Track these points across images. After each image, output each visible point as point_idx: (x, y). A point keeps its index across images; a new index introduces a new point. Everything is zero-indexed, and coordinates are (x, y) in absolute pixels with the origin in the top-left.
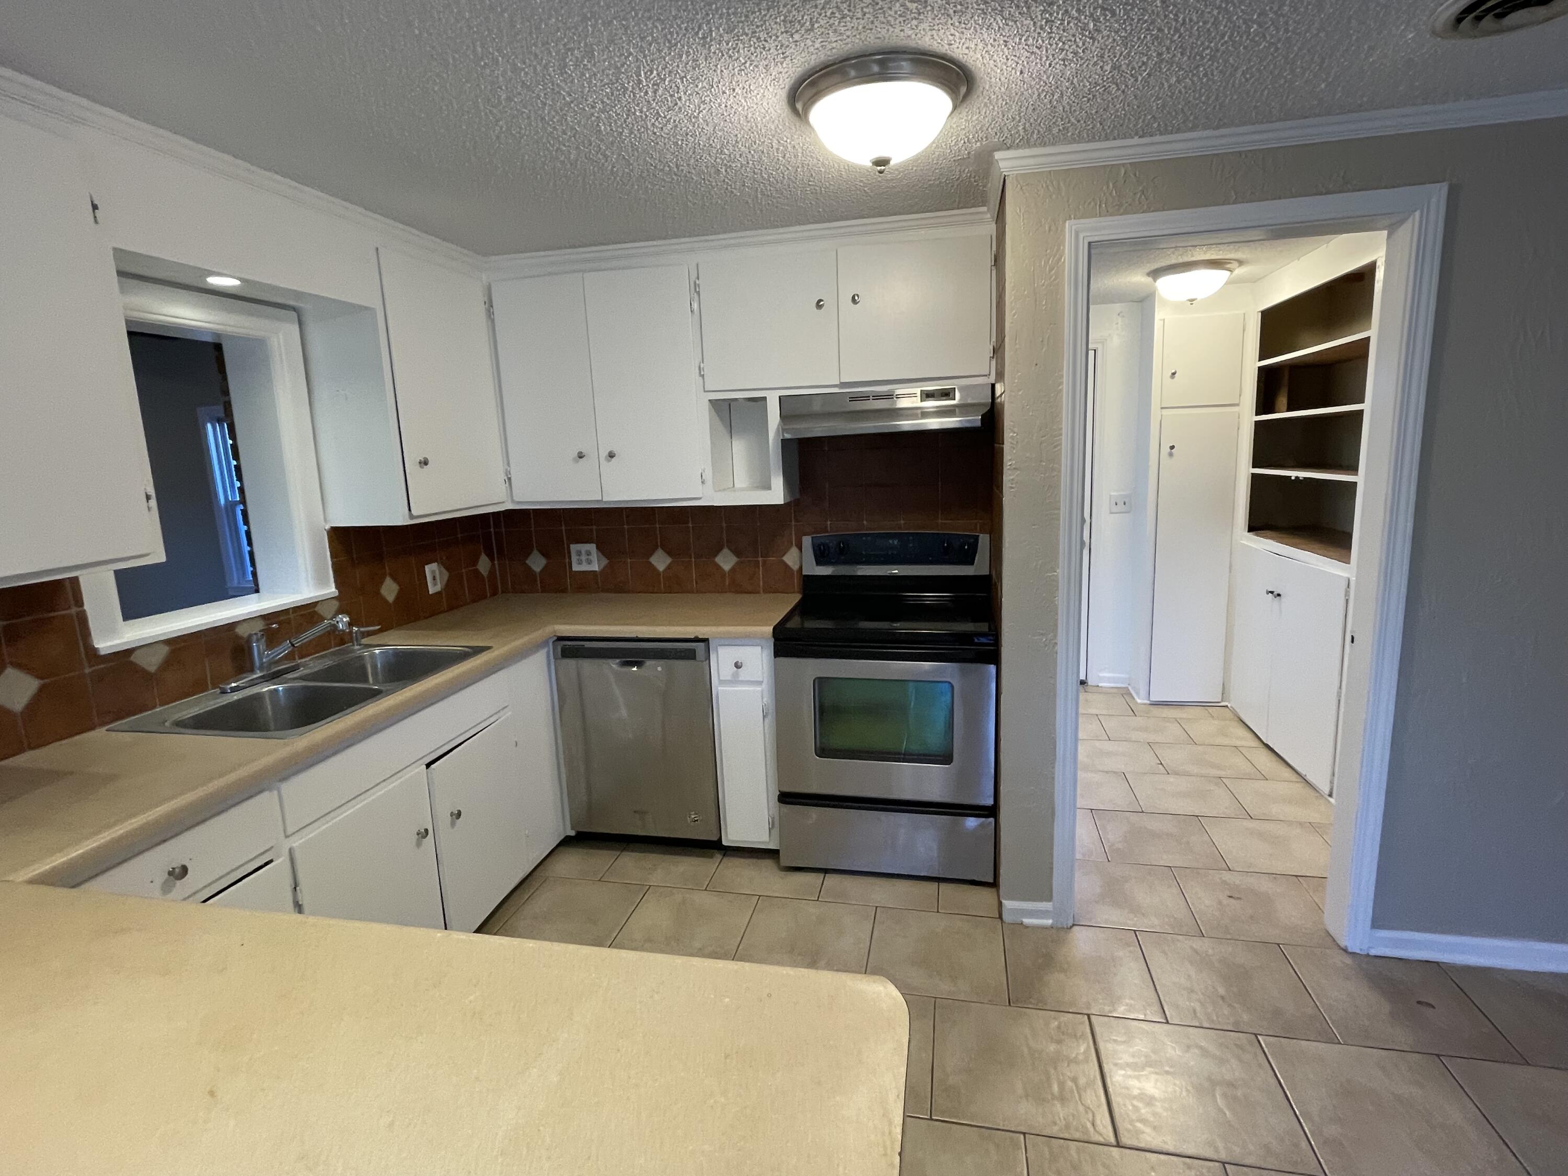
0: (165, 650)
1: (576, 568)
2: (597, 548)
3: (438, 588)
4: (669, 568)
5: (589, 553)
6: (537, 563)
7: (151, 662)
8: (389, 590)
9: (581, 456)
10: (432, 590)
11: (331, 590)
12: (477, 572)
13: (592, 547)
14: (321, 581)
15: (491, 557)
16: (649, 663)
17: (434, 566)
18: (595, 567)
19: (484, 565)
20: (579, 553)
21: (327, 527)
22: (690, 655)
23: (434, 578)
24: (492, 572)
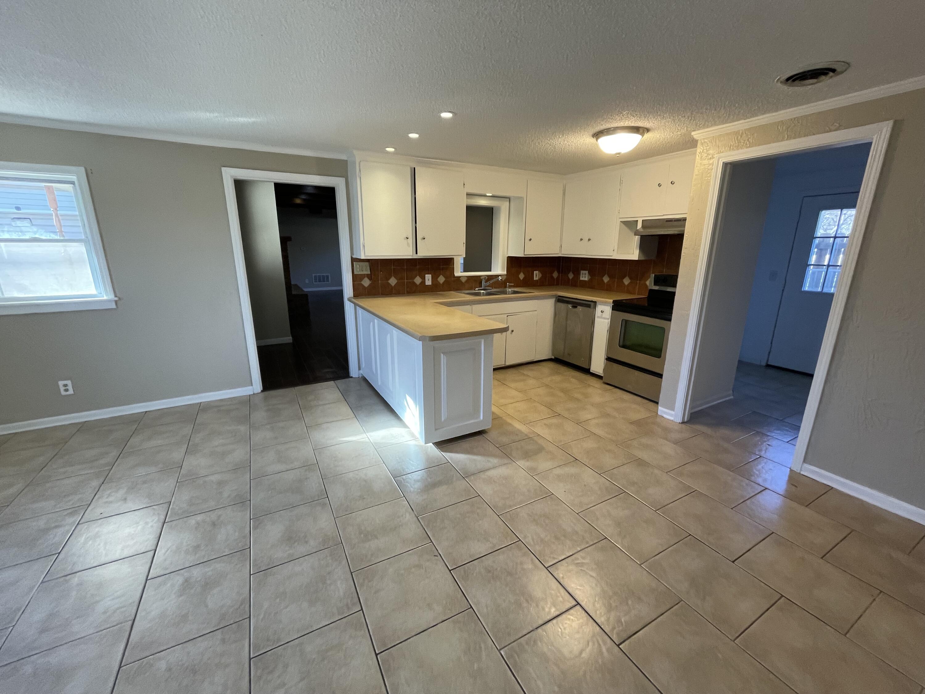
0: (466, 278)
1: (581, 279)
2: (589, 273)
3: (537, 279)
4: (608, 282)
5: (585, 274)
6: (571, 276)
7: (463, 280)
8: (522, 276)
9: (581, 240)
10: (535, 279)
11: (505, 273)
12: (552, 277)
13: (587, 272)
14: (503, 270)
15: (559, 272)
16: (579, 307)
17: (537, 272)
18: (586, 279)
19: (555, 275)
20: (583, 274)
21: (507, 256)
22: (589, 306)
23: (536, 275)
24: (558, 278)
